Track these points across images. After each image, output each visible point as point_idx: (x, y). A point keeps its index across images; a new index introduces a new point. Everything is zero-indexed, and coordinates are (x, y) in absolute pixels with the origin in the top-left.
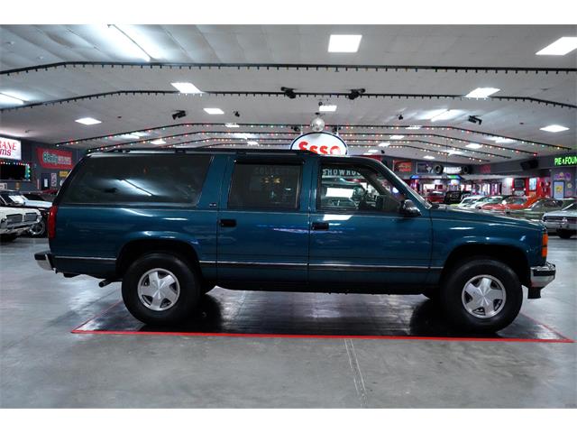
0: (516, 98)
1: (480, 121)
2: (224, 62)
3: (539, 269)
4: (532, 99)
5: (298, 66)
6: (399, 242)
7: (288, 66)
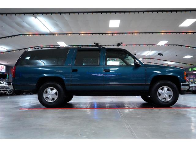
0: (174, 45)
1: (162, 55)
2: (74, 33)
3: (184, 83)
4: (179, 45)
5: (99, 33)
6: (136, 78)
7: (96, 33)
